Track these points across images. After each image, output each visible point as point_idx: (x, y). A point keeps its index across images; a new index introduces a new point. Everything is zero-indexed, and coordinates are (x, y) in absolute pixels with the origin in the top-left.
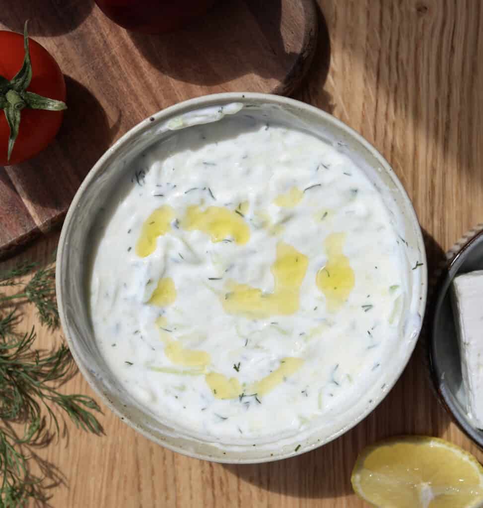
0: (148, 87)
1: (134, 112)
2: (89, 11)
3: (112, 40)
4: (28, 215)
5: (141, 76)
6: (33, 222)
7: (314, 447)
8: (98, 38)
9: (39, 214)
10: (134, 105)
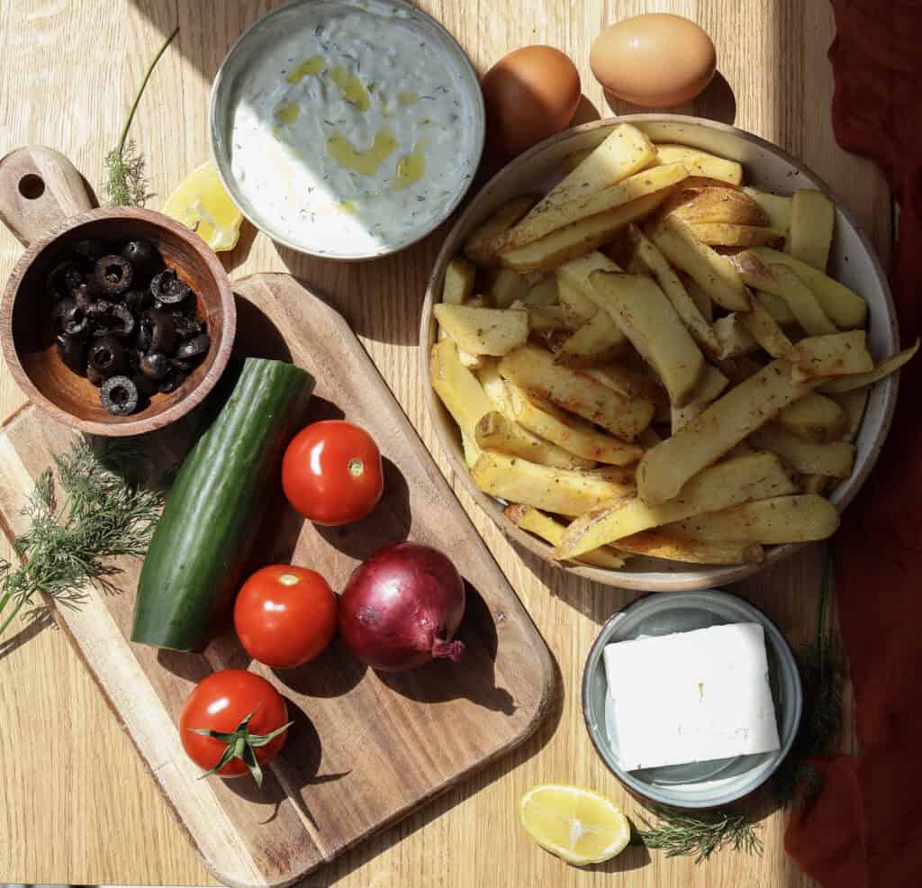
0: (415, 736)
1: (404, 757)
2: (363, 672)
3: (383, 697)
4: (316, 849)
5: (409, 726)
6: (320, 854)
7: (330, 256)
8: (372, 695)
9: (325, 846)
10: (405, 752)
